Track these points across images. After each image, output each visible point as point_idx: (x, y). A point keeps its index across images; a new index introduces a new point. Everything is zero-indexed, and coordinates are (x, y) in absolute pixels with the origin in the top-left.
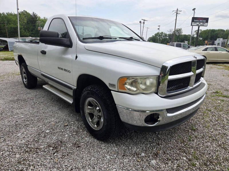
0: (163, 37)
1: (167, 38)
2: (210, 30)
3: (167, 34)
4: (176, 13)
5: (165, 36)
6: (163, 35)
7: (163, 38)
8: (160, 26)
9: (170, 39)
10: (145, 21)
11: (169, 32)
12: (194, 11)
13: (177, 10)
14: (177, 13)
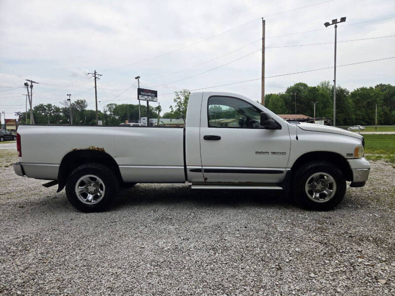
0: (53, 112)
1: (61, 115)
2: (126, 105)
3: (60, 108)
4: (94, 78)
5: (57, 111)
6: (52, 109)
7: (53, 114)
8: (70, 95)
9: (67, 116)
10: (33, 84)
11: (63, 104)
12: (138, 80)
13: (95, 72)
14: (96, 78)
